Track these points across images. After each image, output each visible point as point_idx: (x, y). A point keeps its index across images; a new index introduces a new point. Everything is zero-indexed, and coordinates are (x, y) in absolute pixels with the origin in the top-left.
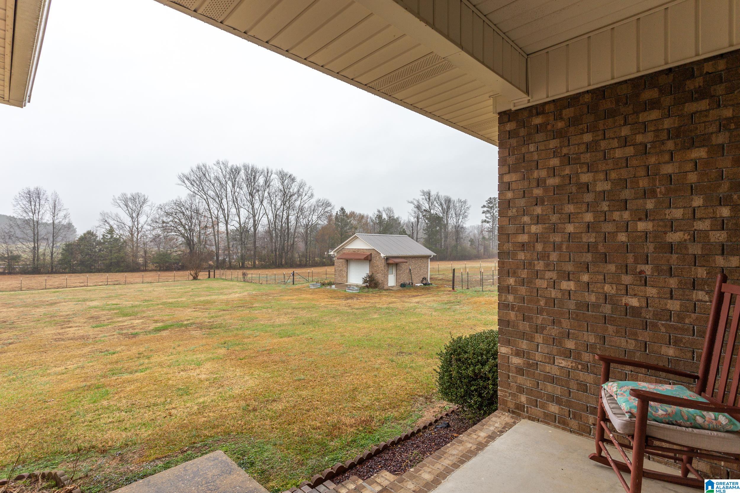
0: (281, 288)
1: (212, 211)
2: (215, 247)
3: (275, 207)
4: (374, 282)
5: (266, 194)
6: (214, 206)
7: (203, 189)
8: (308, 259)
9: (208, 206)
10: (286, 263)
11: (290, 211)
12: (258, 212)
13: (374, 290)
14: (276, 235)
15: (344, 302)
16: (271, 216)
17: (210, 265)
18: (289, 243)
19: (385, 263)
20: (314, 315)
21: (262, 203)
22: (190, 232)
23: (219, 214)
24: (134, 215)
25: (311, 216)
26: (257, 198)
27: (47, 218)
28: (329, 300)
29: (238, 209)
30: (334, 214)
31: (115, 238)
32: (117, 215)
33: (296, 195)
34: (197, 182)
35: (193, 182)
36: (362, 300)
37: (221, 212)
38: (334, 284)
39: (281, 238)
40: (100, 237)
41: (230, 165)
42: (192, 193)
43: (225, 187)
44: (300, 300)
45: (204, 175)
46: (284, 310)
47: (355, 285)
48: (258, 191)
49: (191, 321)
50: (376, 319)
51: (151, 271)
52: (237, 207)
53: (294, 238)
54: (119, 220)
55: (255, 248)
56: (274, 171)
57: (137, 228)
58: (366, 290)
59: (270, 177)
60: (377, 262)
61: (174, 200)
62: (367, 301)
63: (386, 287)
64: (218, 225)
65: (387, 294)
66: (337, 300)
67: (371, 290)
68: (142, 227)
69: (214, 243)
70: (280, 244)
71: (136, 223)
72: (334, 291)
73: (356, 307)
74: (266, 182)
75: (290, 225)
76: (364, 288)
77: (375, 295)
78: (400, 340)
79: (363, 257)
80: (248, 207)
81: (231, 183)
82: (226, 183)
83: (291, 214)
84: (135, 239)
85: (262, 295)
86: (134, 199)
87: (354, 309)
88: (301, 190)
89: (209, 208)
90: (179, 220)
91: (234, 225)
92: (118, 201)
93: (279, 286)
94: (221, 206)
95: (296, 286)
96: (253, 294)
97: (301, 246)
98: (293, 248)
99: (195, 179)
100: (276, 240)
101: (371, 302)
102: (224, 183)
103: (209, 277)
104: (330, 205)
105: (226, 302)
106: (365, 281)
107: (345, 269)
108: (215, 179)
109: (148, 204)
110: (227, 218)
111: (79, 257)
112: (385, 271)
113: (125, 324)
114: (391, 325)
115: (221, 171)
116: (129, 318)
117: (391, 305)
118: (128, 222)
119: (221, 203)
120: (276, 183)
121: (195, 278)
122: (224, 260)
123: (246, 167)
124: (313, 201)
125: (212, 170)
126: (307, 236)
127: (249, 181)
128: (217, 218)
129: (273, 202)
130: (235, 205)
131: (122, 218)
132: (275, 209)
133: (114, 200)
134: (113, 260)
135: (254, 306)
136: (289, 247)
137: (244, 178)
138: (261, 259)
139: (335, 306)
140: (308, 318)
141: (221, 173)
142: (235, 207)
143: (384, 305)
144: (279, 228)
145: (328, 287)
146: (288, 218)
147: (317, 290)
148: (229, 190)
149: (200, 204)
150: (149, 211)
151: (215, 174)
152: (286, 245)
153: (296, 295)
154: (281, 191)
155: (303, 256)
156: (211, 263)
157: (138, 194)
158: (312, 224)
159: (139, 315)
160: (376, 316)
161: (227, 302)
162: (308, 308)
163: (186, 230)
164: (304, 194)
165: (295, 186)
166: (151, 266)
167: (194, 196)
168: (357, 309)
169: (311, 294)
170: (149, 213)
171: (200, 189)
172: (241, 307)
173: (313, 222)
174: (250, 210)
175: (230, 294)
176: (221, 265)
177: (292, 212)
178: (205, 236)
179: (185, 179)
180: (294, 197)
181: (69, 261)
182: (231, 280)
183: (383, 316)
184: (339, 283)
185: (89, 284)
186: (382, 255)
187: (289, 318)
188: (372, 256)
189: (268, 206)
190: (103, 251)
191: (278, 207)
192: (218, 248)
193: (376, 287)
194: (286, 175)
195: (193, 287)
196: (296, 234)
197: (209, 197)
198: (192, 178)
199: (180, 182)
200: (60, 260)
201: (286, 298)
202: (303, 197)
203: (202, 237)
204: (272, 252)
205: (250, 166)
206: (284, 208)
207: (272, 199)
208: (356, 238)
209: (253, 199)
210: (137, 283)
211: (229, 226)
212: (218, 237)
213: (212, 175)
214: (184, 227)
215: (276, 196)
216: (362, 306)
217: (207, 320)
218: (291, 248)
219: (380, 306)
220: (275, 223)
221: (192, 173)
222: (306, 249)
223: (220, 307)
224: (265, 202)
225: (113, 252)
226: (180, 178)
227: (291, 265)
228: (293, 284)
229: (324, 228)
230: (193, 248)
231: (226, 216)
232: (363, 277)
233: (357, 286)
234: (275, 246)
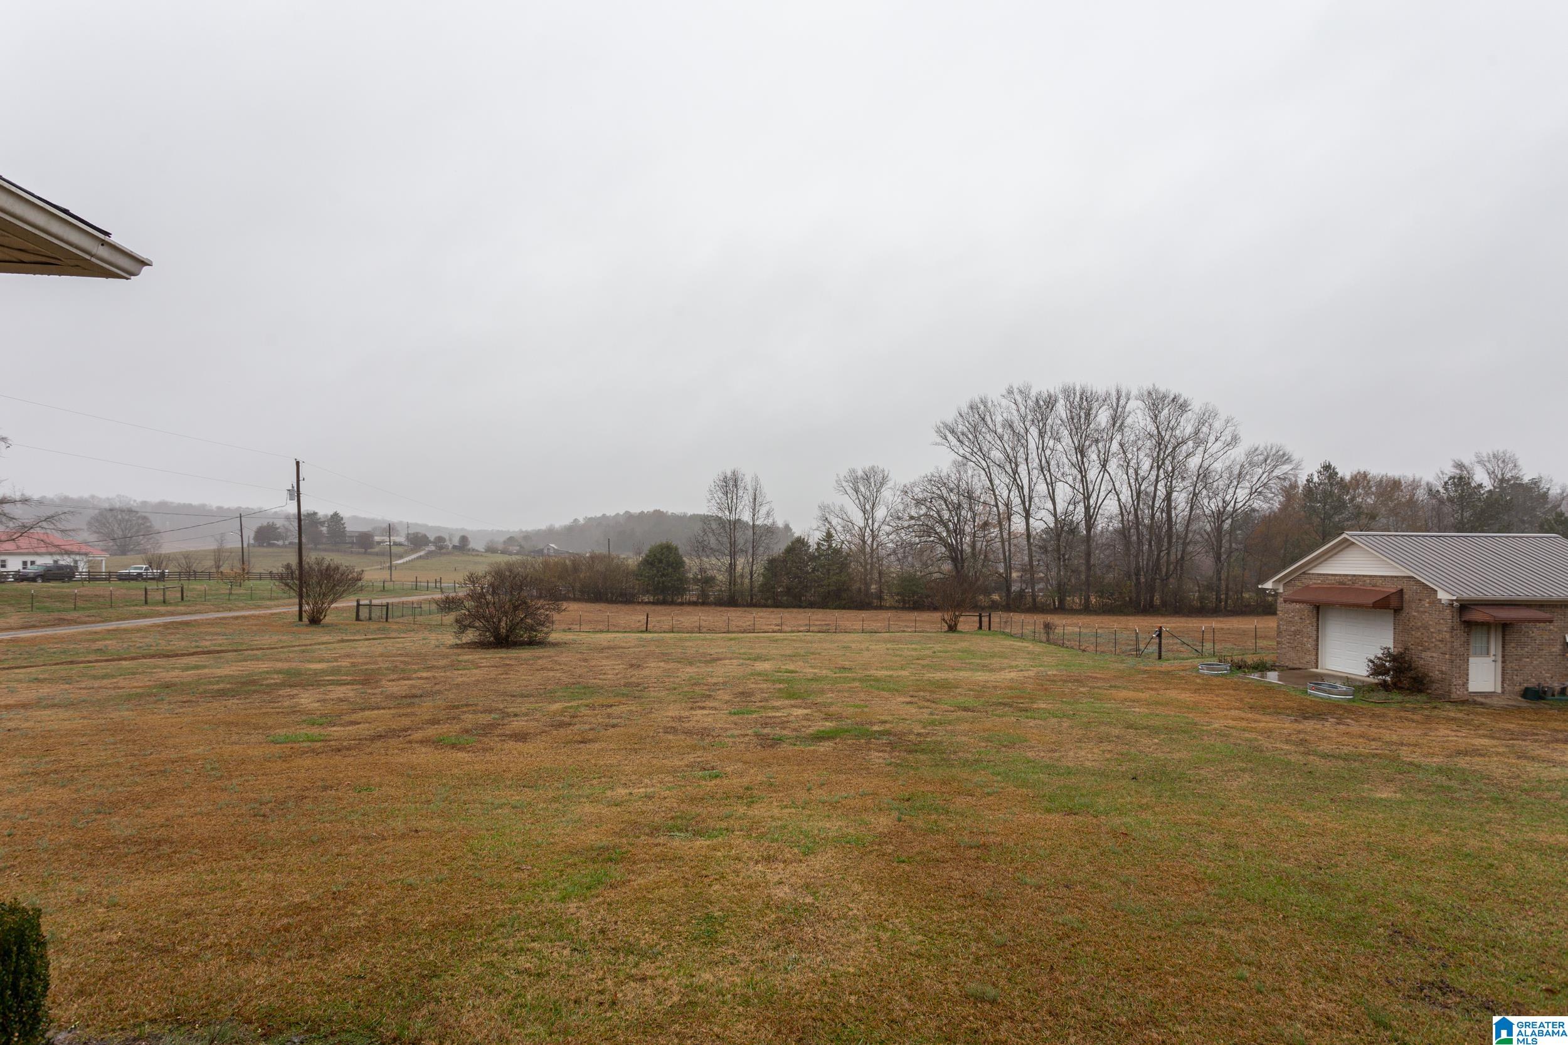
0: (1122, 666)
1: (997, 493)
2: (1003, 564)
3: (1137, 474)
4: (1412, 674)
5: (1115, 446)
6: (1001, 481)
7: (980, 449)
8: (1223, 597)
9: (991, 481)
10: (1164, 604)
11: (1174, 482)
12: (1097, 487)
13: (1412, 698)
14: (1138, 538)
15: (1287, 725)
16: (1126, 495)
17: (993, 601)
18: (1173, 558)
19: (1457, 620)
20: (1177, 756)
21: (1104, 466)
22: (957, 535)
23: (1012, 498)
24: (868, 507)
25: (1231, 491)
26: (1094, 457)
27: (746, 517)
28: (1243, 715)
29: (1051, 485)
30: (1302, 481)
31: (835, 549)
32: (842, 509)
33: (1190, 443)
34: (970, 436)
35: (961, 437)
36: (1355, 728)
37: (1015, 493)
38: (1273, 668)
39: (1150, 545)
40: (813, 547)
41: (1033, 393)
42: (960, 459)
43: (1023, 441)
44: (1157, 703)
45: (983, 419)
46: (1102, 728)
47: (1341, 678)
48: (1097, 441)
49: (888, 726)
50: (1386, 804)
51: (891, 608)
52: (1049, 480)
53: (1184, 543)
54: (845, 516)
55: (1089, 567)
56: (1134, 392)
57: (872, 531)
58: (1382, 695)
59: (1124, 407)
60: (1426, 617)
61: (929, 474)
62: (1373, 732)
63: (1457, 694)
64: (1009, 520)
65: (1460, 715)
66: (1268, 718)
67: (1396, 697)
68: (880, 527)
69: (1001, 557)
70: (1148, 560)
71: (870, 522)
72: (1270, 688)
73: (1325, 747)
74: (1114, 420)
75: (1173, 515)
76: (1372, 688)
77: (1409, 715)
78: (1457, 919)
79: (1371, 600)
80: (1074, 479)
81: (1037, 430)
82: (1027, 431)
83: (1178, 489)
84: (868, 549)
85: (1066, 681)
86: (868, 479)
87: (1315, 753)
88: (1205, 429)
89: (992, 485)
90: (938, 512)
91: (1042, 520)
92: (845, 484)
93: (1122, 662)
94: (1015, 479)
95: (1165, 666)
96: (1047, 675)
97: (1205, 563)
98: (1182, 569)
99: (965, 430)
100: (1140, 550)
101: (1387, 738)
102: (1022, 432)
103: (980, 628)
104: (1289, 460)
105: (979, 689)
106: (1378, 669)
107: (1311, 630)
108: (1003, 426)
109: (889, 486)
110: (1027, 504)
111: (785, 581)
112: (1456, 644)
113: (777, 714)
114: (1435, 839)
115: (1014, 406)
116: (793, 702)
117: (1462, 762)
118: (858, 519)
119: (1015, 472)
120: (1138, 418)
121: (952, 628)
122: (1021, 593)
123: (1068, 393)
124: (1238, 454)
125: (998, 408)
126: (1219, 541)
127: (1075, 421)
128: (1007, 505)
129: (1133, 463)
130: (1044, 476)
131: (849, 513)
132: (1137, 479)
133: (838, 482)
134: (831, 588)
135: (1035, 706)
136: (1172, 567)
137: (1064, 416)
138: (1101, 593)
139: (1253, 735)
140: (1157, 760)
141: (1015, 413)
142: (1046, 479)
143: (1433, 755)
144: (1147, 521)
145: (1255, 676)
146: (1168, 497)
147: (1216, 681)
148: (1032, 445)
149: (976, 479)
150: (891, 499)
151: (1005, 415)
152: (1163, 560)
153: (1152, 689)
154: (1152, 436)
155: (1209, 588)
156: (996, 597)
157: (873, 468)
158: (1235, 511)
159: (812, 699)
160: (1385, 794)
161: (980, 691)
162: (1168, 730)
163: (948, 531)
164: (1212, 438)
165: (1188, 421)
166: (889, 601)
167: (965, 465)
168: (1325, 756)
169: (1196, 691)
170: (890, 501)
171: (975, 449)
172: (1005, 704)
173: (1239, 505)
174: (1078, 486)
175: (1002, 669)
176: (1016, 603)
177: (1178, 484)
178: (984, 543)
179: (948, 431)
180: (1185, 447)
181: (773, 587)
182: (1022, 637)
183: (1420, 796)
184: (1291, 665)
185: (785, 628)
186: (1443, 596)
187: (1104, 752)
188: (1406, 597)
189: (1120, 473)
190: (818, 570)
191: (1142, 473)
192: (1009, 568)
193: (1420, 691)
194: (1164, 397)
195: (938, 647)
196: (1190, 535)
197: (992, 464)
198: (960, 428)
199: (939, 440)
200: (762, 585)
201: (1124, 694)
202: (1209, 445)
203: (979, 545)
204: (1129, 578)
205: (1078, 388)
206: (1158, 476)
207: (1130, 456)
208: (1347, 544)
209: (1085, 460)
210: (855, 631)
211: (1031, 520)
212: (1010, 544)
213: (999, 419)
214: (946, 526)
215: (1138, 450)
216: (1346, 750)
217: (918, 729)
218: (1175, 568)
219: (1416, 758)
220: (1136, 511)
221: (960, 420)
222: (1219, 572)
223: (961, 699)
224: (1112, 466)
225: (832, 572)
226: (938, 431)
227: (1178, 607)
228: (1160, 657)
229: (1270, 520)
230: (963, 566)
231: (1027, 499)
232: (1372, 658)
233: (1347, 680)
234: (1137, 563)
